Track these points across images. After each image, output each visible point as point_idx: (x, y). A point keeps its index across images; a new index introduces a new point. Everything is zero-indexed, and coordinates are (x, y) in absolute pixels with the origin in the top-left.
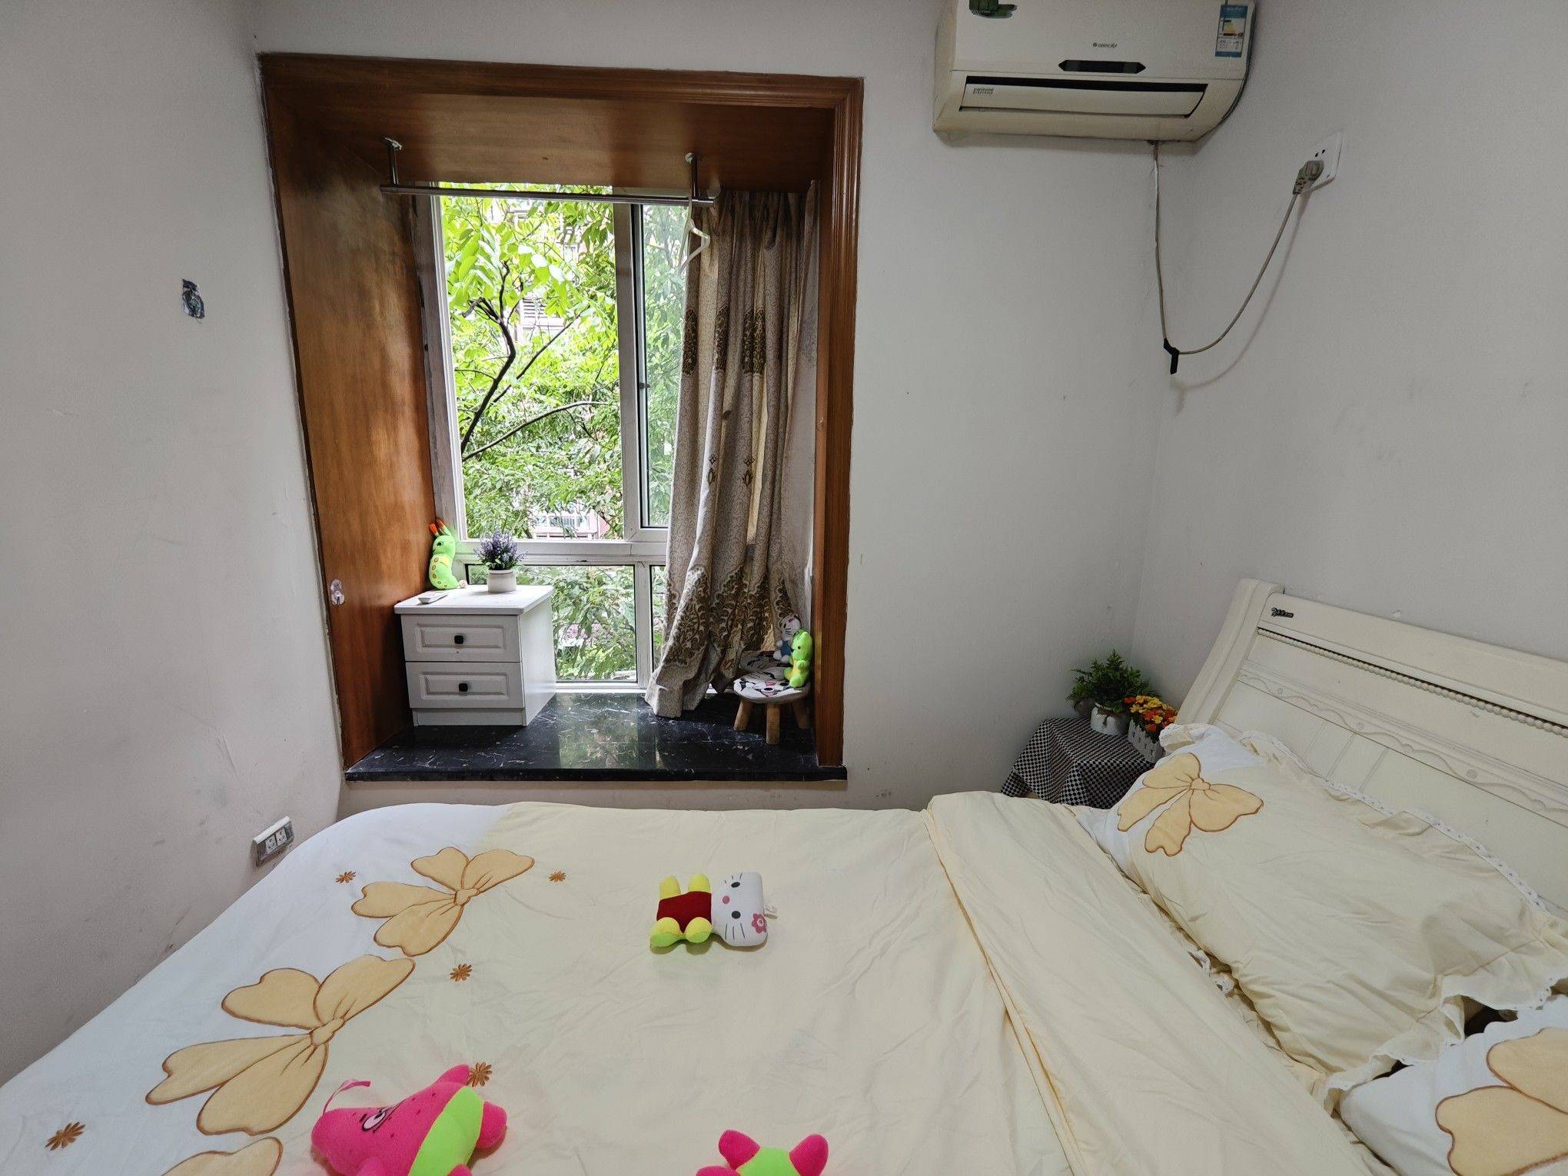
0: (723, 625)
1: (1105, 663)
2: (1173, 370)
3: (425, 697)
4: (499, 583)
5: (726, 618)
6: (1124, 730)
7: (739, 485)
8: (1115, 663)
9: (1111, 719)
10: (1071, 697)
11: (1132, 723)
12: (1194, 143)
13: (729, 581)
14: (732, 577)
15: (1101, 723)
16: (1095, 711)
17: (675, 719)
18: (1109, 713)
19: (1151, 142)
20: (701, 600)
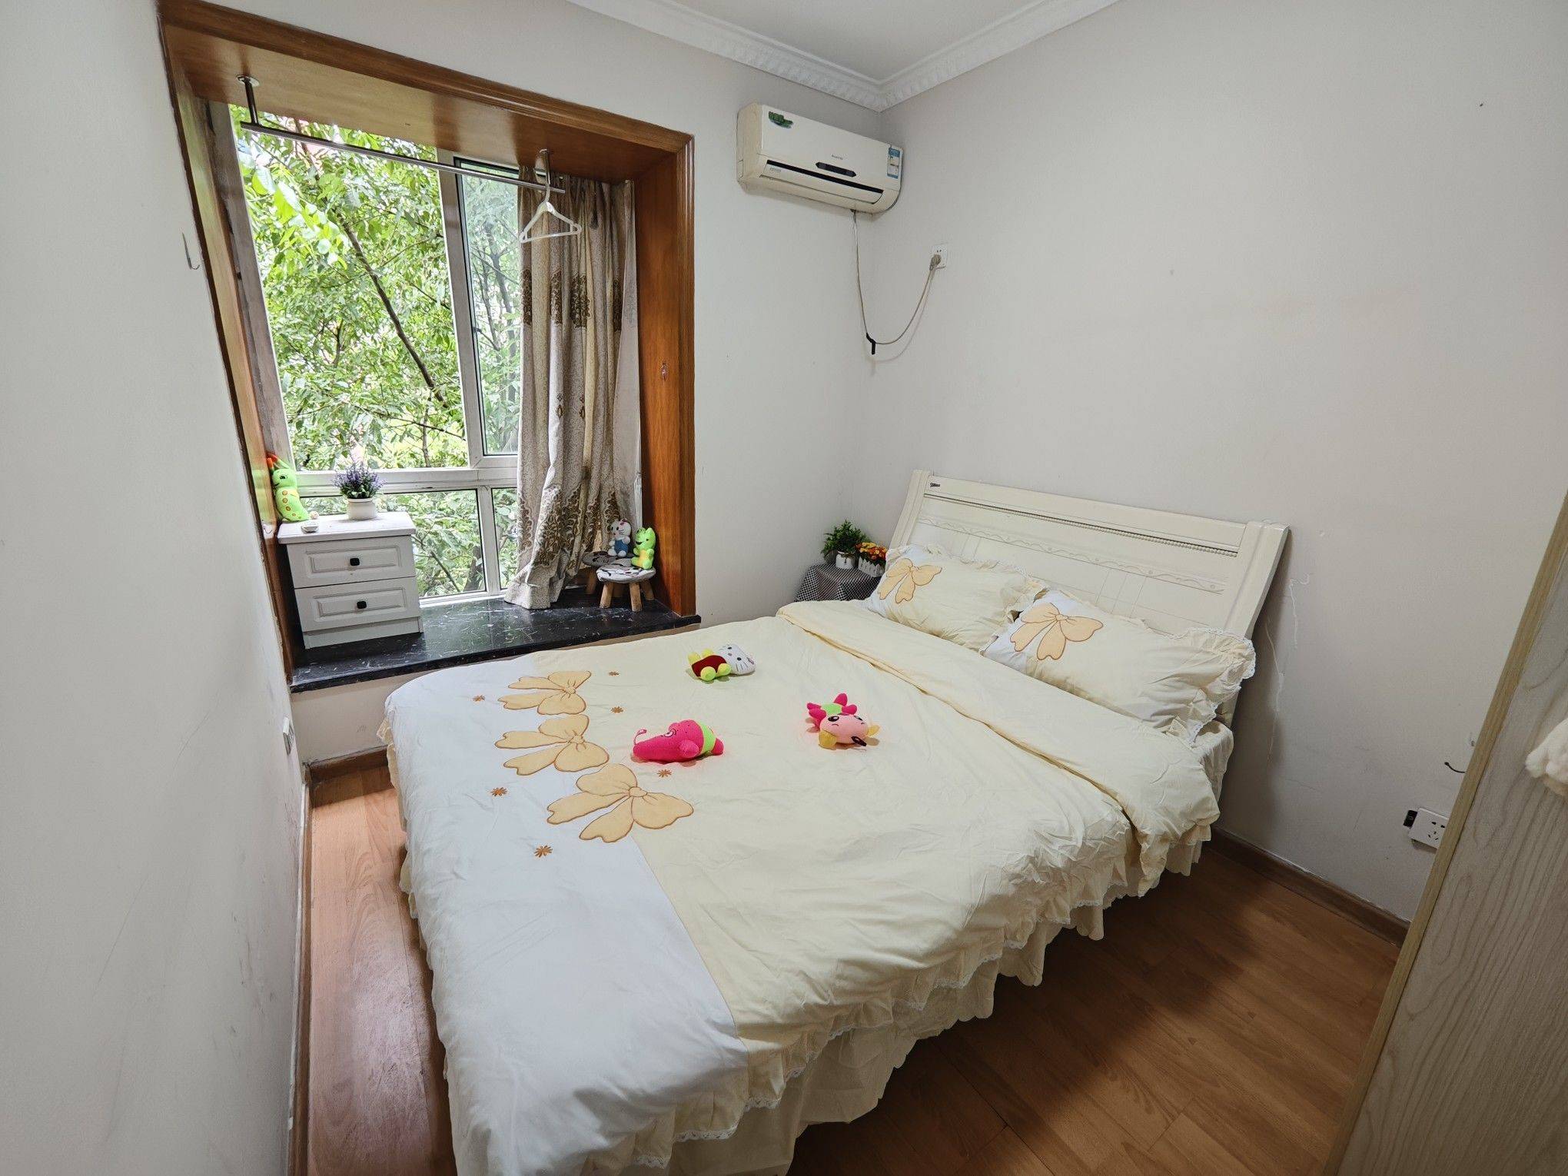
0: (570, 532)
1: (840, 528)
2: (873, 352)
3: (319, 620)
4: (362, 511)
5: (572, 526)
6: (856, 564)
7: (576, 418)
8: (846, 527)
9: (849, 560)
10: (824, 551)
11: (860, 559)
12: (873, 215)
13: (573, 497)
14: (575, 493)
15: (843, 562)
16: (839, 557)
17: (547, 609)
18: (847, 556)
19: (852, 210)
20: (559, 512)
